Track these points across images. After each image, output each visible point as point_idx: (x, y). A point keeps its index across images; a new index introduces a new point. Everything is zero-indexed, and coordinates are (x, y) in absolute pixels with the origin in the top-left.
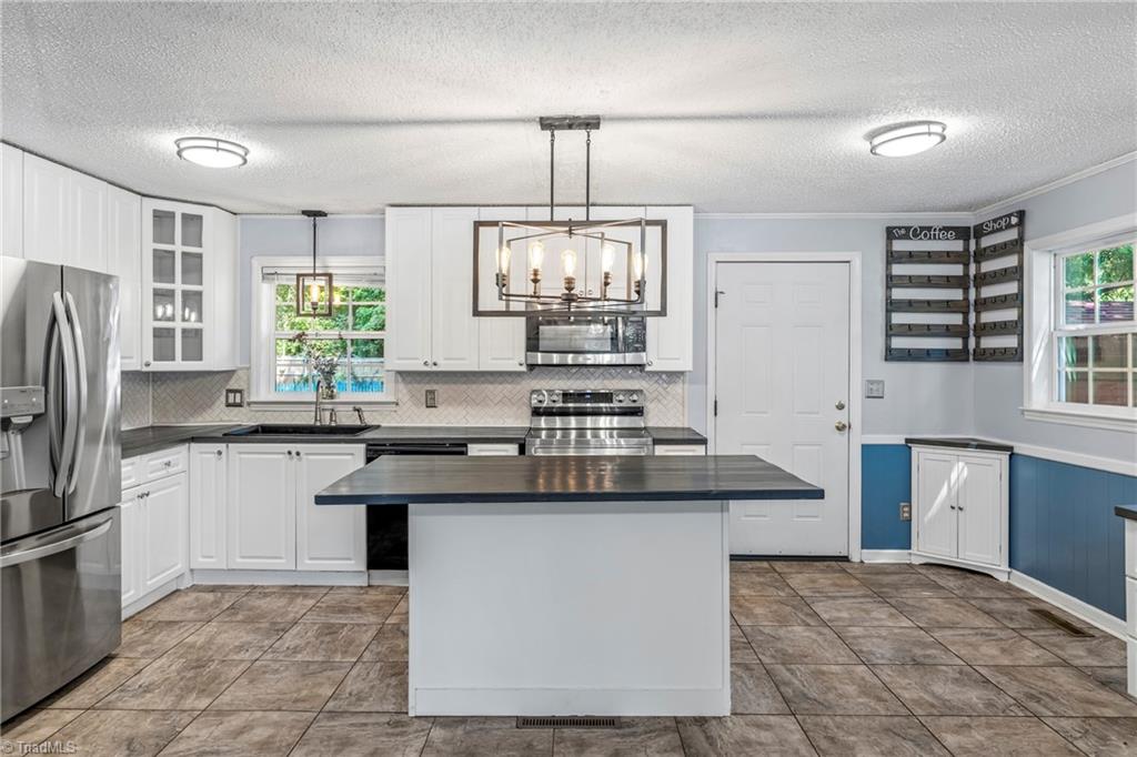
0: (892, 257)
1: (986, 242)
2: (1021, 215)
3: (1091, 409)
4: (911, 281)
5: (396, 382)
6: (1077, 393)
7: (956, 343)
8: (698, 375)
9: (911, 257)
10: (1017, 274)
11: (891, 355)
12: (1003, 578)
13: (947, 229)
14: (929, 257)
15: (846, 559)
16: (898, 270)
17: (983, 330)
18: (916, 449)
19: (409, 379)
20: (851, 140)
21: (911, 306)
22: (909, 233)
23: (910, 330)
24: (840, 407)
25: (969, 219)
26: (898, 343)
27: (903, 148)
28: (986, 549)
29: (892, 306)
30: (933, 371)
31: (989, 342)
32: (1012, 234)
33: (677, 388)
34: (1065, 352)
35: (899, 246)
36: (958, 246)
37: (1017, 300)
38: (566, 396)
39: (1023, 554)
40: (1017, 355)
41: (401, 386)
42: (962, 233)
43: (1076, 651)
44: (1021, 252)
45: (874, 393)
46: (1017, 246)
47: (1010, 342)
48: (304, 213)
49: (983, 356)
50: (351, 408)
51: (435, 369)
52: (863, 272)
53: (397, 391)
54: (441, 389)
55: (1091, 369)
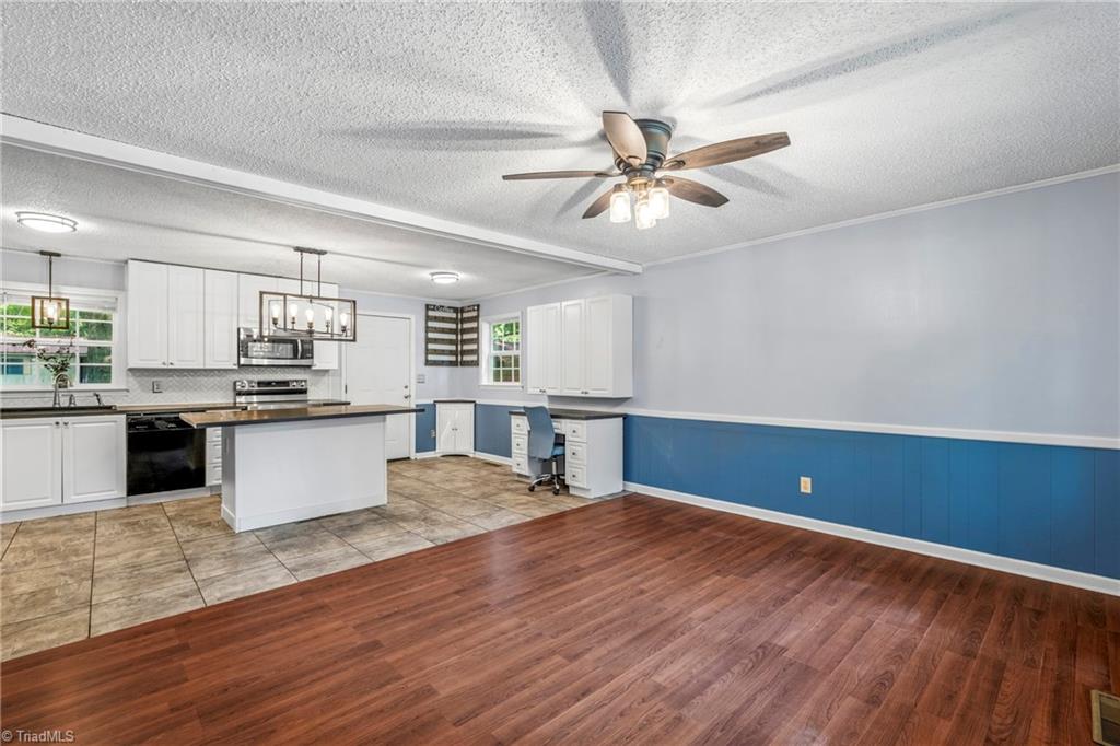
0: (428, 318)
1: (465, 315)
2: (478, 306)
3: (501, 383)
4: (436, 330)
5: (128, 375)
6: (497, 378)
7: (453, 358)
8: (338, 372)
9: (436, 319)
10: (476, 330)
11: (428, 363)
12: (472, 456)
13: (449, 308)
14: (443, 320)
15: (408, 458)
16: (431, 324)
17: (464, 353)
18: (438, 405)
19: (138, 374)
20: (425, 274)
21: (436, 341)
22: (435, 308)
23: (436, 352)
24: (406, 387)
25: (458, 305)
26: (431, 357)
27: (442, 280)
28: (466, 446)
29: (428, 341)
30: (444, 370)
31: (466, 358)
32: (474, 314)
33: (325, 379)
34: (492, 362)
35: (431, 313)
36: (454, 316)
37: (476, 341)
38: (260, 384)
39: (479, 445)
40: (476, 363)
41: (131, 379)
42: (456, 310)
43: (498, 469)
44: (478, 321)
45: (421, 381)
46: (476, 319)
47: (474, 358)
48: (42, 253)
49: (464, 364)
50: (91, 394)
51: (170, 367)
52: (416, 322)
53: (128, 382)
54: (164, 380)
55: (501, 369)
